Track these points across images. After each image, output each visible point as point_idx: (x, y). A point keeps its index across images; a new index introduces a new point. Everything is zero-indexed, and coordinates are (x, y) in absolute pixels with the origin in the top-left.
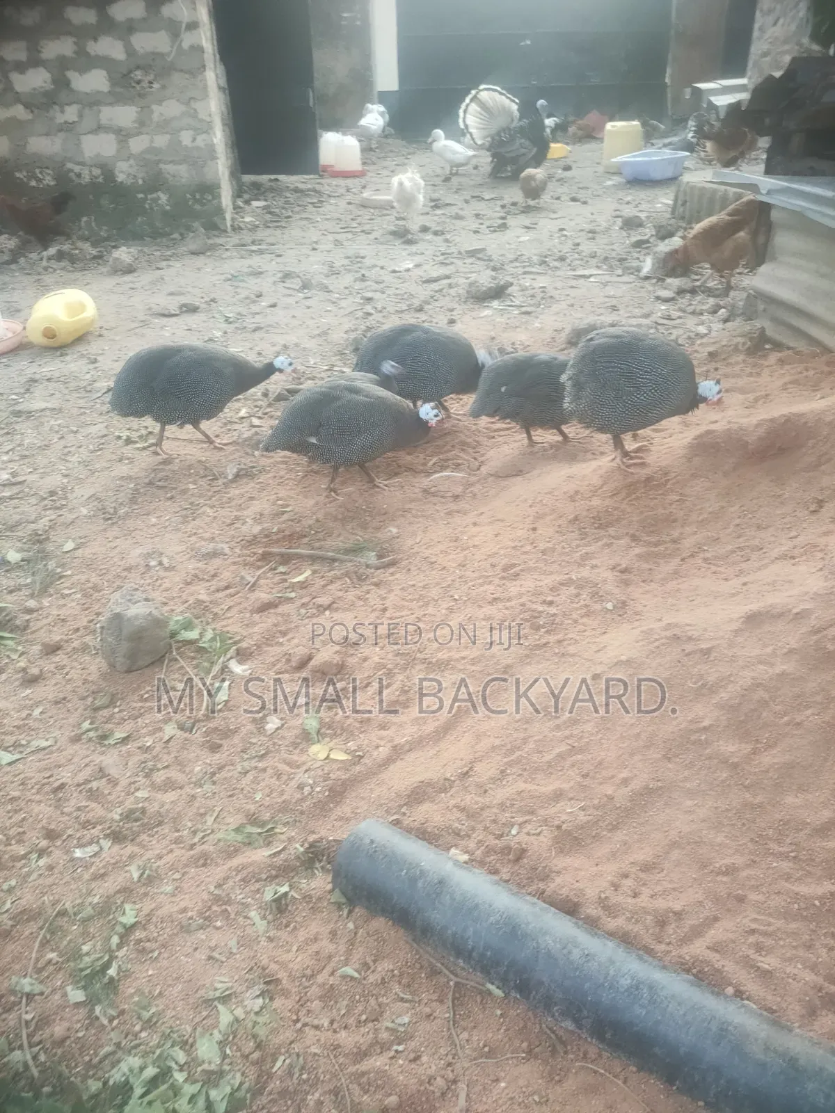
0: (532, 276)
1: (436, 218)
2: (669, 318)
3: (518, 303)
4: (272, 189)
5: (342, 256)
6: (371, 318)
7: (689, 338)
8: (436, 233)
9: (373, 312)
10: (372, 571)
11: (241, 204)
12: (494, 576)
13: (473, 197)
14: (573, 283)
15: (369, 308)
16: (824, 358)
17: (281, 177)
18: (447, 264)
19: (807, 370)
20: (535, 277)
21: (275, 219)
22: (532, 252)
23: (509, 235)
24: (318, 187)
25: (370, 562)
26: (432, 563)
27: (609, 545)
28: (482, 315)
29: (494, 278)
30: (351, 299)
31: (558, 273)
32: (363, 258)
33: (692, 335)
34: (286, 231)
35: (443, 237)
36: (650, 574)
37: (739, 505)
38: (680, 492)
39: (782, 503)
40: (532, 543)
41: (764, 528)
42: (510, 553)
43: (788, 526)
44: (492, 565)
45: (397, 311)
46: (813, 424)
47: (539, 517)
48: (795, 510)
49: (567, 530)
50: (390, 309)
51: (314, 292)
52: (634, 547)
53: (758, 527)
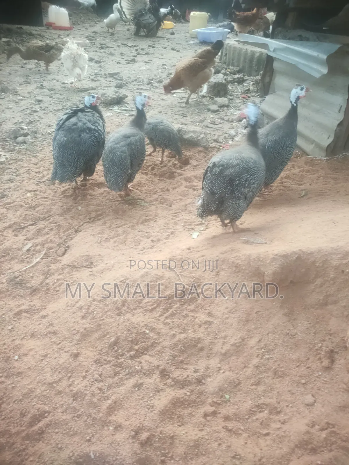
1: (100, 54)
2: (214, 123)
3: (129, 108)
4: (16, 33)
6: (35, 114)
7: (225, 138)
8: (96, 62)
9: (38, 110)
13: (123, 44)
14: (164, 97)
15: (37, 108)
16: (304, 158)
17: (22, 26)
18: (95, 81)
19: (293, 166)
22: (144, 77)
23: (135, 66)
24: (42, 34)
27: (139, 386)
29: (116, 92)
30: (29, 101)
31: (157, 90)
32: (49, 74)
33: (227, 136)
35: (100, 65)
36: (171, 444)
37: (256, 339)
38: (208, 311)
39: (296, 346)
40: (70, 378)
41: (281, 377)
42: (45, 393)
43: (303, 381)
44: (21, 413)
45: (54, 110)
46: (321, 265)
47: (86, 335)
48: (308, 359)
49: (106, 358)
50: (51, 108)
51: (7, 94)
52: (162, 390)
53: (275, 374)
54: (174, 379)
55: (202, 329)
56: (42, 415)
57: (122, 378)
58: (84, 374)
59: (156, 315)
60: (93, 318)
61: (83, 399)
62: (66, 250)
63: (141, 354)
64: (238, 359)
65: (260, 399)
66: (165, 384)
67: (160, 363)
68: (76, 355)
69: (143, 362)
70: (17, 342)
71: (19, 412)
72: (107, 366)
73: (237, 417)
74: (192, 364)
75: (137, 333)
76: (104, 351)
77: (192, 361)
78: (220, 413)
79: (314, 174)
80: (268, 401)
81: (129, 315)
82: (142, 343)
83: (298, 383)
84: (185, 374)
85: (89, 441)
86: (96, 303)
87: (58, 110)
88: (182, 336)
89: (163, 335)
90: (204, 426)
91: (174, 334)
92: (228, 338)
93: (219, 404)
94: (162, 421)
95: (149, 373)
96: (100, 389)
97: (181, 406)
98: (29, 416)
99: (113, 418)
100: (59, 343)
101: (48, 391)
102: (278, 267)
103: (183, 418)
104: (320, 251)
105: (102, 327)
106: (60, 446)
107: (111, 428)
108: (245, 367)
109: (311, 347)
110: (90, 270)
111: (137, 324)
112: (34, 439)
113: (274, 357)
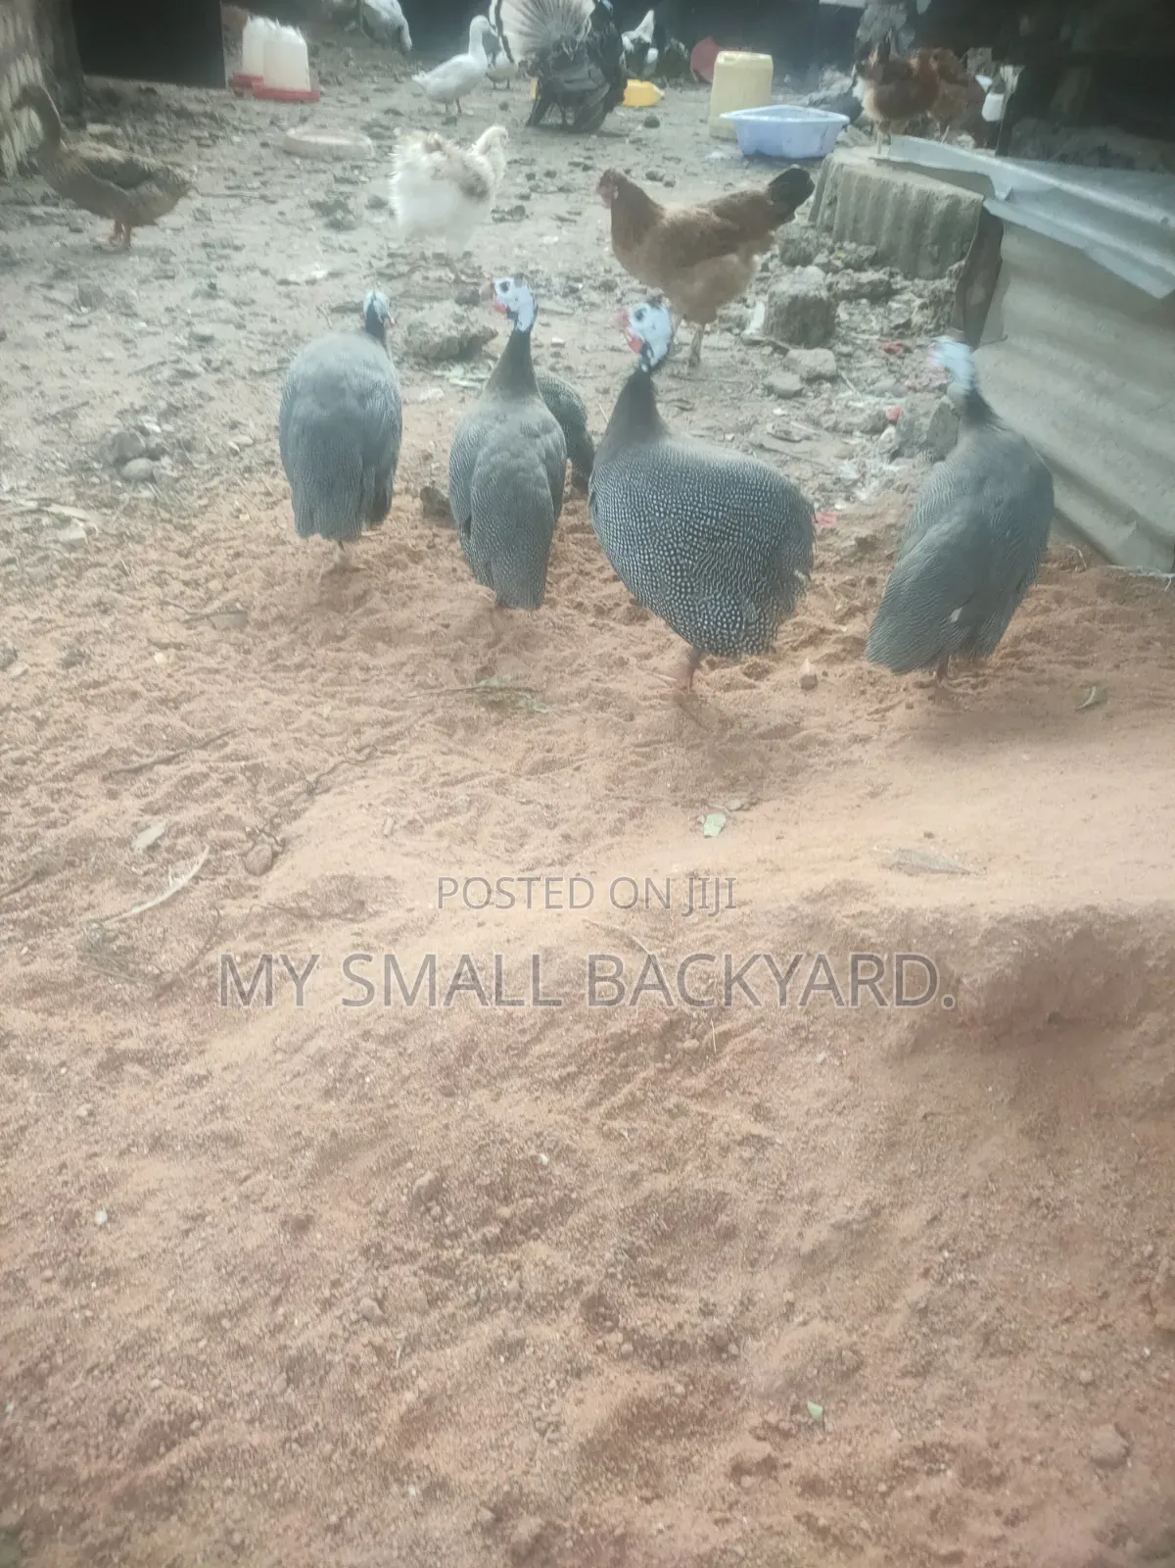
2: (786, 437)
4: (136, 107)
5: (198, 240)
6: (188, 384)
7: (822, 488)
9: (199, 369)
15: (194, 361)
16: (1092, 575)
18: (391, 278)
22: (552, 268)
23: (527, 228)
24: (219, 111)
27: (511, 1350)
28: (423, 397)
29: (459, 320)
30: (168, 336)
31: (597, 316)
32: (237, 248)
33: (828, 482)
37: (922, 1213)
38: (756, 1100)
39: (1063, 1244)
40: (277, 1301)
41: (1006, 1352)
42: (191, 1350)
43: (1085, 1375)
44: (112, 1414)
45: (251, 371)
46: (1163, 964)
47: (336, 1154)
48: (1105, 1295)
49: (400, 1240)
50: (241, 366)
51: (98, 313)
52: (589, 1368)
53: (987, 1341)
54: (629, 1335)
55: (732, 1164)
56: (181, 1426)
57: (453, 1316)
58: (326, 1293)
59: (575, 1100)
60: (362, 1097)
61: (321, 1380)
62: (275, 855)
63: (520, 1237)
64: (855, 1278)
65: (930, 1426)
66: (601, 1350)
67: (585, 1270)
68: (302, 1225)
69: (528, 1266)
70: (105, 1164)
71: (104, 1408)
72: (404, 1271)
73: (849, 1485)
74: (694, 1285)
75: (510, 1161)
76: (395, 1214)
77: (694, 1273)
78: (787, 1466)
79: (1131, 630)
80: (959, 1435)
81: (481, 1096)
82: (524, 1196)
83: (1069, 1381)
84: (670, 1319)
85: (337, 1529)
86: (371, 1045)
87: (263, 374)
88: (662, 1183)
89: (596, 1175)
90: (730, 1508)
91: (634, 1175)
92: (822, 1203)
93: (786, 1435)
94: (585, 1480)
95: (545, 1307)
96: (379, 1351)
97: (653, 1429)
98: (139, 1424)
99: (419, 1455)
100: (246, 1178)
101: (202, 1344)
102: (1009, 965)
103: (659, 1475)
104: (1160, 916)
105: (391, 1130)
106: (237, 1538)
107: (413, 1491)
108: (879, 1309)
109: (1118, 1253)
110: (356, 927)
111: (510, 1131)
112: (153, 1507)
113: (983, 1282)
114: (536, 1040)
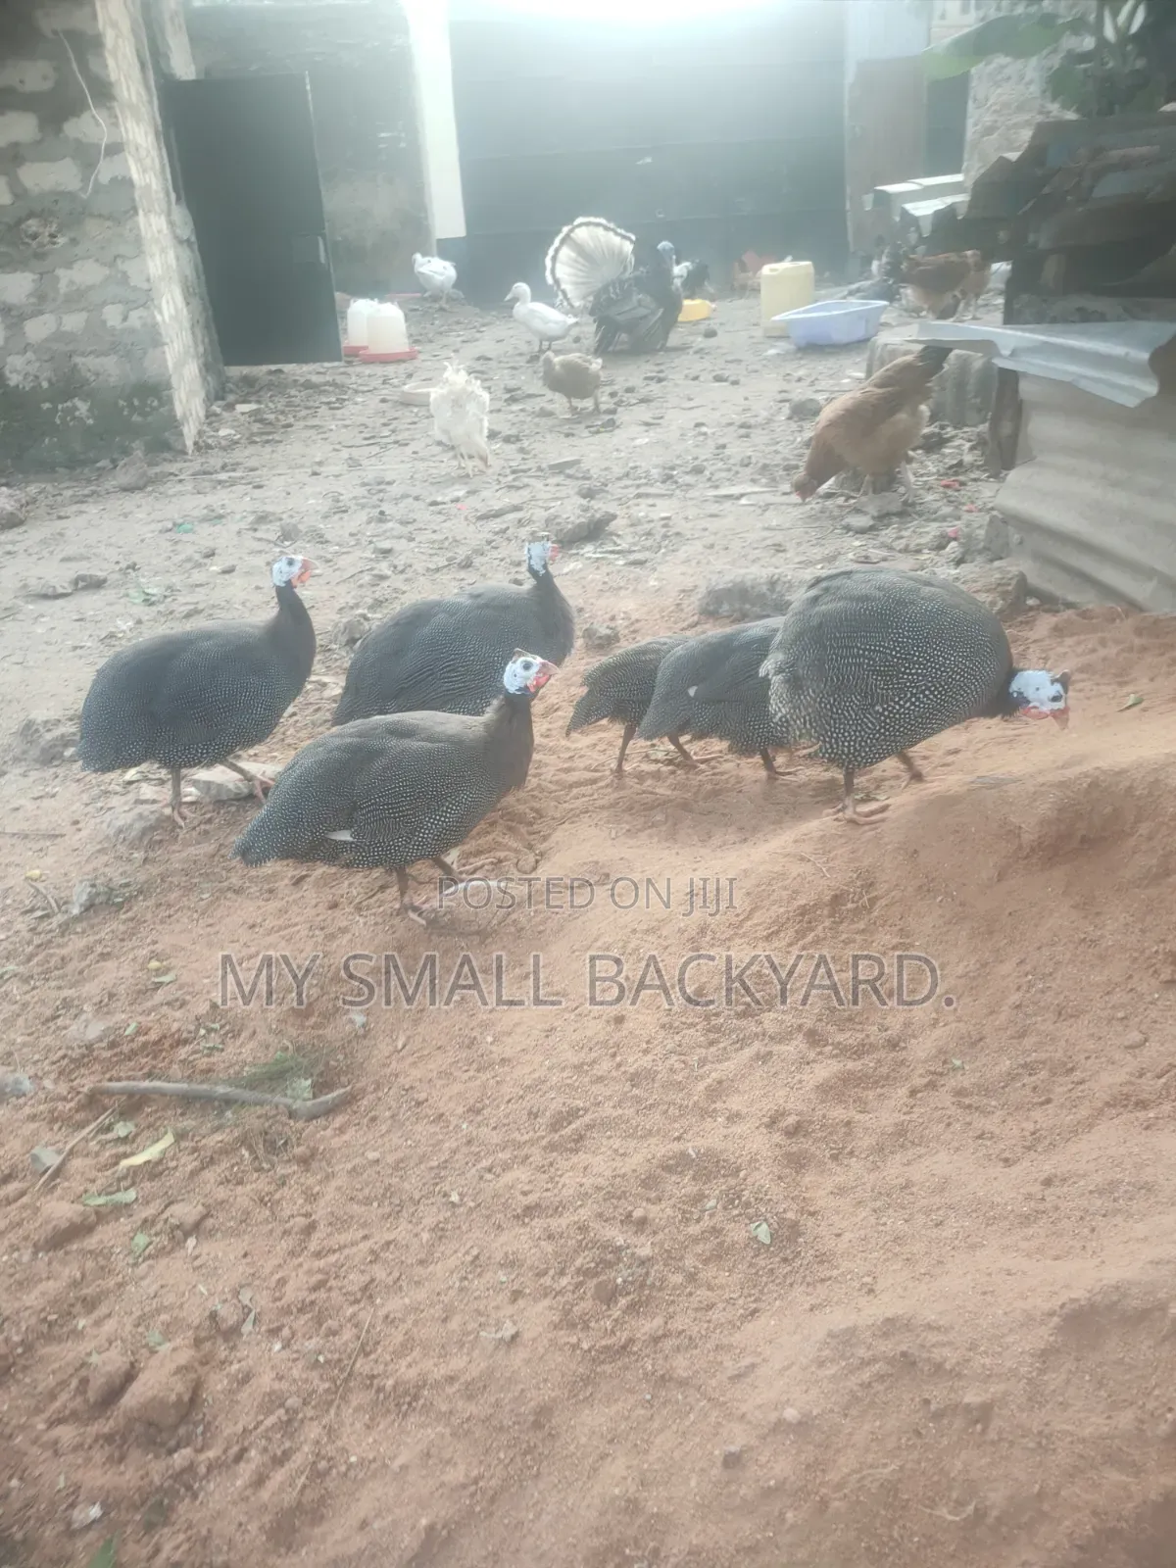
0: (650, 501)
1: (511, 417)
2: (867, 561)
3: (624, 546)
4: (270, 386)
5: (357, 482)
6: (385, 584)
8: (507, 440)
9: (389, 573)
10: (300, 1124)
11: (218, 410)
12: (532, 1142)
14: (714, 508)
15: (384, 568)
16: (1130, 622)
17: (288, 368)
18: (518, 488)
19: (1103, 643)
20: (658, 502)
21: (266, 431)
23: (618, 437)
24: (339, 379)
25: (297, 1105)
26: (419, 1104)
27: (764, 1058)
28: (566, 570)
29: (586, 510)
30: (358, 553)
31: (691, 494)
32: (389, 483)
34: (281, 448)
35: (519, 445)
36: (848, 1134)
37: (1015, 960)
38: (899, 927)
39: (1101, 957)
40: (614, 1055)
41: (1072, 1016)
42: (569, 1081)
43: (1120, 1015)
44: (530, 1113)
45: (428, 569)
46: (1146, 792)
48: (1130, 976)
50: (419, 567)
51: (298, 543)
52: (814, 1061)
53: (1060, 1014)
54: (837, 1045)
56: (573, 1114)
57: (725, 1048)
58: (645, 1046)
59: (780, 943)
61: (653, 1079)
62: (537, 862)
63: (758, 1011)
64: (975, 1000)
65: (1029, 1055)
66: (820, 1053)
67: (802, 1021)
68: (619, 1020)
69: (766, 1022)
71: (524, 1114)
72: (690, 1032)
73: (981, 1088)
78: (943, 1085)
79: (1162, 654)
80: (1046, 1056)
83: (1111, 1020)
84: (860, 1036)
87: (438, 570)
90: (912, 1107)
93: (941, 1073)
94: (823, 1102)
95: (781, 1038)
97: (858, 1084)
98: (548, 1115)
99: (720, 1105)
101: (575, 1078)
102: (1050, 810)
104: (1141, 765)
107: (720, 1119)
108: (992, 1013)
109: (1136, 955)
112: (567, 1150)
113: (1054, 986)
114: (747, 918)
